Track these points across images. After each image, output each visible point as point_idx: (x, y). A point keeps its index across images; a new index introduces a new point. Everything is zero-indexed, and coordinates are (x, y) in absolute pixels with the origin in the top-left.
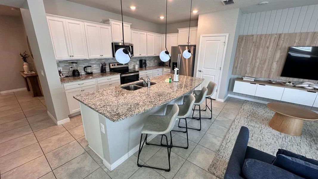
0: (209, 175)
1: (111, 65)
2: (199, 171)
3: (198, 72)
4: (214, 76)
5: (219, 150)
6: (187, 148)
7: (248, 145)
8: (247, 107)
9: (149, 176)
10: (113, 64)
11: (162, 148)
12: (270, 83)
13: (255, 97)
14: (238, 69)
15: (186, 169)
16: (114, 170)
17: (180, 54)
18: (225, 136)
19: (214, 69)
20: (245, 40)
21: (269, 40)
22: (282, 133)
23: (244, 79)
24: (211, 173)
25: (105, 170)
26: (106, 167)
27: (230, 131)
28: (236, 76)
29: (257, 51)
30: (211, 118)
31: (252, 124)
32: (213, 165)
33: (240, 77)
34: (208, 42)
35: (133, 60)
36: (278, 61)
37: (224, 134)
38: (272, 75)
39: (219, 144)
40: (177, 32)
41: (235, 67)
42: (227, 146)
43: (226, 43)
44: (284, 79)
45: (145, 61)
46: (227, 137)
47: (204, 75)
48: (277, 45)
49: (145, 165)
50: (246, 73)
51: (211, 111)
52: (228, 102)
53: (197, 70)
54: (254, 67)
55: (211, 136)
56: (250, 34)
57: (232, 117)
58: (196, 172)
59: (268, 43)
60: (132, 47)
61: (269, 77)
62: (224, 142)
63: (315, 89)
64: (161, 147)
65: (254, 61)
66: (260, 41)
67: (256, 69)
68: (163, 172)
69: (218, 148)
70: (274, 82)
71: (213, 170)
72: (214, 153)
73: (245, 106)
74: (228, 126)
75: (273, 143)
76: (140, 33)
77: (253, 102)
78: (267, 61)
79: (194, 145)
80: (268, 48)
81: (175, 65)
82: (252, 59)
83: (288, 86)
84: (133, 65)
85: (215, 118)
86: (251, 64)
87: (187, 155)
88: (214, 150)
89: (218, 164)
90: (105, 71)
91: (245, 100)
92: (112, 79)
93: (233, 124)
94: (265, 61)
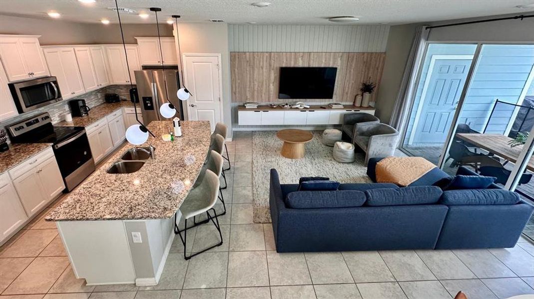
0: (257, 226)
1: (12, 129)
2: (247, 228)
3: (189, 108)
4: (213, 111)
5: (254, 200)
6: (224, 213)
7: (281, 183)
8: (257, 140)
9: (205, 260)
10: (17, 126)
11: (199, 228)
12: (271, 107)
13: (261, 126)
14: (237, 95)
15: (236, 233)
16: (159, 281)
17: (155, 84)
18: (253, 184)
19: (212, 101)
20: (238, 58)
21: (261, 59)
22: (293, 160)
23: (247, 107)
24: (257, 223)
25: (148, 288)
26: (146, 287)
27: (254, 175)
28: (237, 104)
29: (253, 72)
30: (229, 169)
31: (269, 160)
32: (256, 216)
33: (241, 104)
34: (195, 63)
35: (55, 106)
36: (273, 83)
37: (250, 181)
38: (271, 99)
39: (250, 194)
40: (135, 42)
41: (233, 93)
42: (258, 193)
43: (220, 65)
44: (282, 102)
45: (83, 101)
46: (254, 184)
47: (200, 111)
48: (270, 65)
49: (193, 254)
50: (247, 99)
51: (228, 160)
52: (236, 140)
53: (188, 105)
54: (253, 92)
55: (240, 189)
56: (241, 50)
57: (249, 159)
58: (245, 230)
59: (261, 64)
60: (55, 83)
61: (269, 101)
62: (254, 189)
63: (305, 108)
64: (196, 227)
65: (252, 84)
66: (254, 60)
67: (256, 93)
68: (216, 249)
69: (252, 198)
70: (275, 107)
71: (258, 220)
72: (251, 205)
73: (255, 140)
74: (249, 170)
75: (290, 172)
76: (63, 51)
77: (260, 131)
78: (264, 83)
79: (229, 206)
80: (262, 68)
81: (147, 102)
82: (250, 82)
83: (286, 109)
84: (57, 115)
85: (233, 166)
86: (249, 87)
87: (229, 220)
88: (250, 201)
89: (258, 212)
90: (5, 148)
91: (253, 131)
92: (39, 161)
93: (253, 166)
94: (263, 83)
